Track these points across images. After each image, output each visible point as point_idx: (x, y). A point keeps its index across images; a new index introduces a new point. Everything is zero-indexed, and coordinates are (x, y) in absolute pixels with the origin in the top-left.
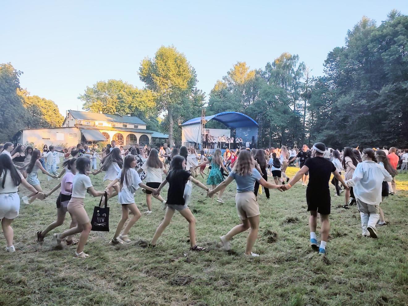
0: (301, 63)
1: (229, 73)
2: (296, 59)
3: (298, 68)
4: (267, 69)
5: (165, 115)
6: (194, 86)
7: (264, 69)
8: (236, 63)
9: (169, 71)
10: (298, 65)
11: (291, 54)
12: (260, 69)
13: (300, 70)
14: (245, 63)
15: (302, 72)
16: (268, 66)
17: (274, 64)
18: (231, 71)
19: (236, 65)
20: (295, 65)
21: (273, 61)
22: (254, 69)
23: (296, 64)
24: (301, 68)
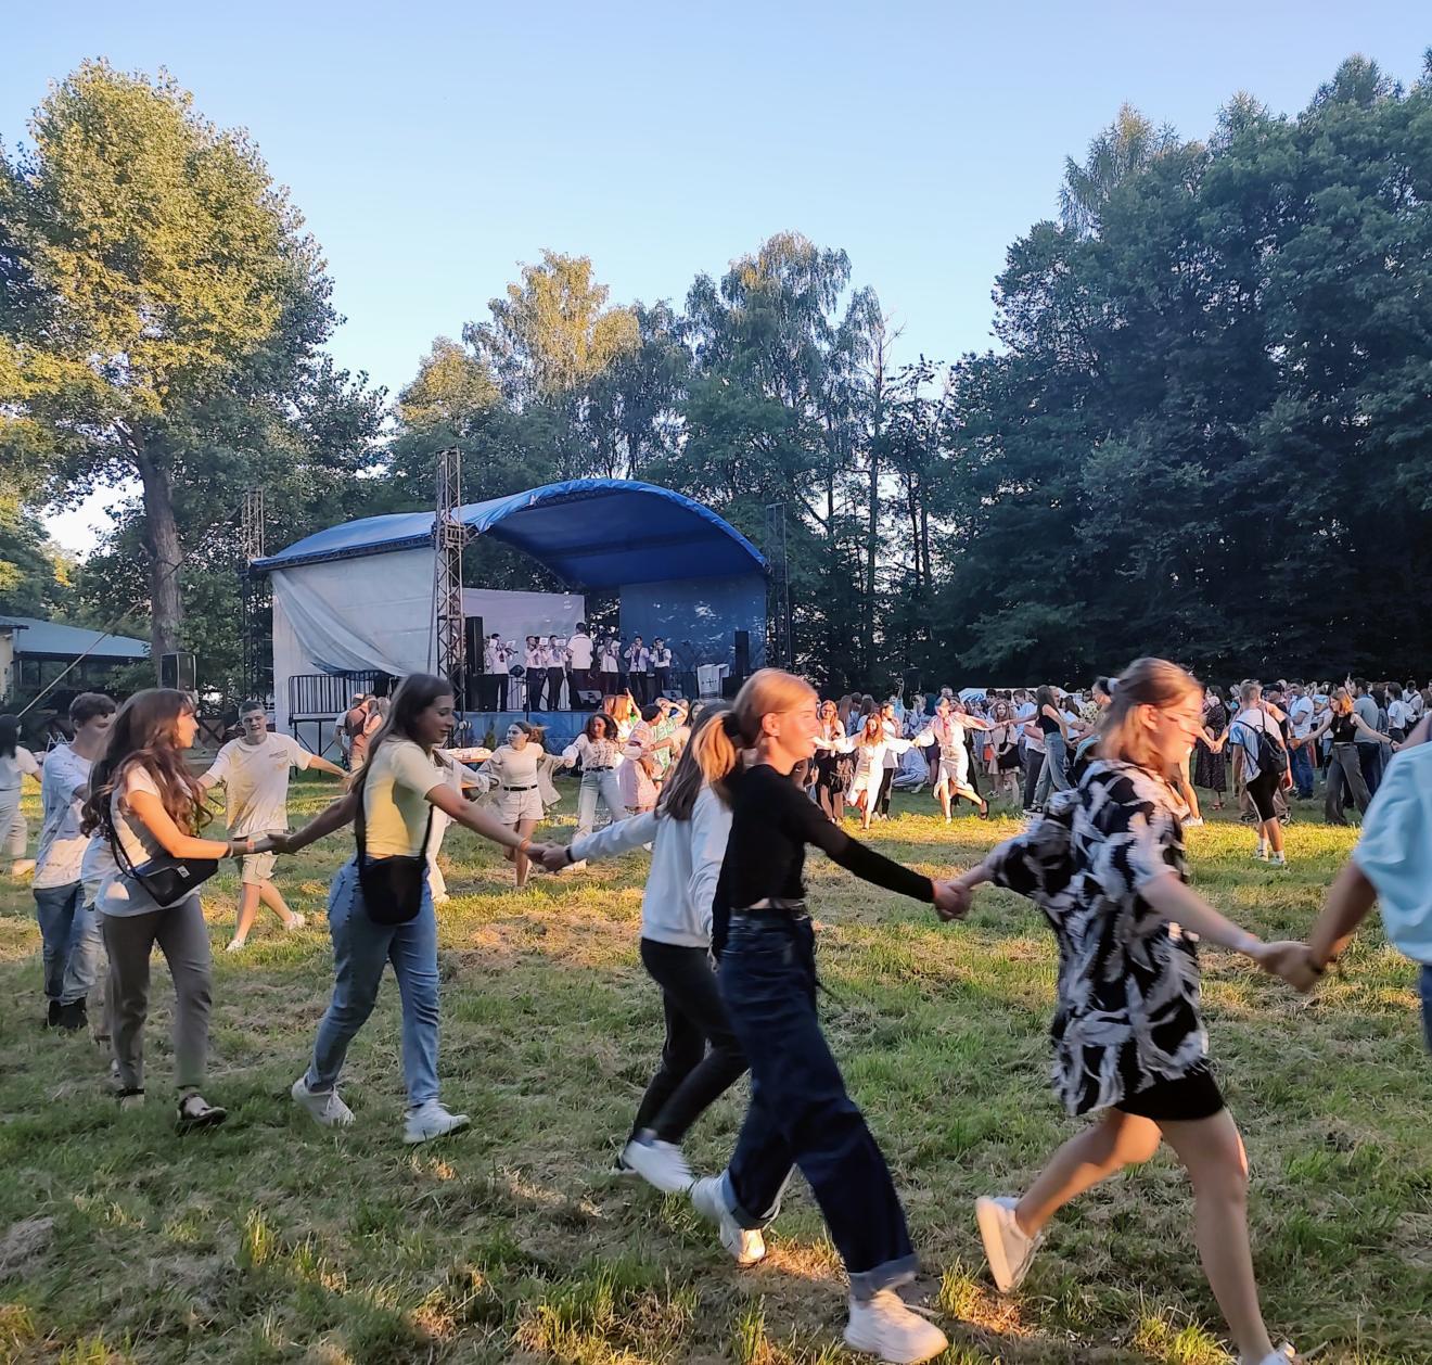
0: (860, 291)
1: (498, 309)
2: (838, 273)
3: (849, 316)
4: (695, 308)
5: (120, 508)
6: (316, 348)
7: (680, 309)
8: (539, 260)
9: (149, 225)
10: (844, 300)
11: (816, 244)
12: (661, 304)
13: (858, 325)
14: (585, 264)
15: (865, 334)
16: (701, 294)
17: (733, 285)
18: (509, 300)
19: (539, 270)
20: (834, 299)
21: (727, 271)
22: (629, 303)
23: (838, 295)
24: (859, 316)
